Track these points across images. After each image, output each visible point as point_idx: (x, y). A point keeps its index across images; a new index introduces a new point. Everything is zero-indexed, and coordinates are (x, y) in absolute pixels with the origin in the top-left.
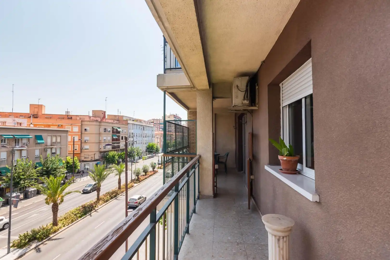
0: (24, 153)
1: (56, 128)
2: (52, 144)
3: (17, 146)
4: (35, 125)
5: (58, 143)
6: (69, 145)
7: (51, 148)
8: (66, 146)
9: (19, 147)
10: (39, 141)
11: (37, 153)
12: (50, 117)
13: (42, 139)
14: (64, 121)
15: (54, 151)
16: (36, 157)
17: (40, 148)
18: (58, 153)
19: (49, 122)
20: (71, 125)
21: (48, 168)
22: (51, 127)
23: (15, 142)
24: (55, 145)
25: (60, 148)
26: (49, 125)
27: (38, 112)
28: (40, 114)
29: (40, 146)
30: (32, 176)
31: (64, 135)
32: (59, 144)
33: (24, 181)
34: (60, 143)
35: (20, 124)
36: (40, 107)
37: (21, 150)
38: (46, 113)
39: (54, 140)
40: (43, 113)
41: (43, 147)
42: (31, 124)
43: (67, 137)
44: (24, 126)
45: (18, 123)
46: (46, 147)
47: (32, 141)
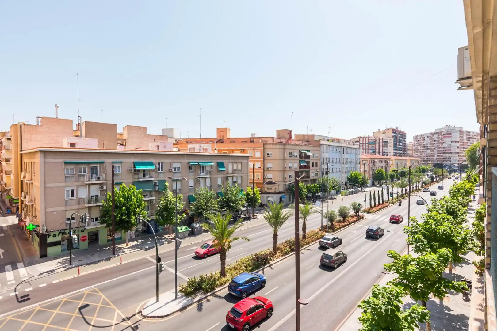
0: (208, 181)
1: (237, 154)
2: (234, 172)
3: (202, 174)
4: (219, 151)
5: (239, 170)
6: (250, 173)
7: (233, 177)
8: (247, 174)
9: (204, 175)
10: (220, 169)
11: (219, 181)
12: (234, 141)
13: (224, 167)
14: (246, 145)
15: (235, 180)
16: (218, 186)
17: (222, 176)
18: (239, 182)
19: (232, 147)
20: (253, 149)
21: (228, 199)
22: (235, 152)
23: (200, 169)
24: (236, 172)
25: (241, 176)
26: (233, 150)
27: (223, 137)
28: (225, 138)
29: (222, 174)
30: (214, 207)
31: (245, 161)
32: (240, 172)
33: (206, 212)
34: (241, 170)
35: (206, 149)
36: (225, 130)
37: (205, 178)
38: (231, 137)
39: (235, 168)
40: (228, 137)
41: (225, 176)
42: (216, 149)
43: (248, 163)
44: (210, 152)
45: (203, 149)
46: (227, 175)
47: (214, 168)
